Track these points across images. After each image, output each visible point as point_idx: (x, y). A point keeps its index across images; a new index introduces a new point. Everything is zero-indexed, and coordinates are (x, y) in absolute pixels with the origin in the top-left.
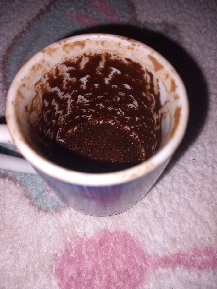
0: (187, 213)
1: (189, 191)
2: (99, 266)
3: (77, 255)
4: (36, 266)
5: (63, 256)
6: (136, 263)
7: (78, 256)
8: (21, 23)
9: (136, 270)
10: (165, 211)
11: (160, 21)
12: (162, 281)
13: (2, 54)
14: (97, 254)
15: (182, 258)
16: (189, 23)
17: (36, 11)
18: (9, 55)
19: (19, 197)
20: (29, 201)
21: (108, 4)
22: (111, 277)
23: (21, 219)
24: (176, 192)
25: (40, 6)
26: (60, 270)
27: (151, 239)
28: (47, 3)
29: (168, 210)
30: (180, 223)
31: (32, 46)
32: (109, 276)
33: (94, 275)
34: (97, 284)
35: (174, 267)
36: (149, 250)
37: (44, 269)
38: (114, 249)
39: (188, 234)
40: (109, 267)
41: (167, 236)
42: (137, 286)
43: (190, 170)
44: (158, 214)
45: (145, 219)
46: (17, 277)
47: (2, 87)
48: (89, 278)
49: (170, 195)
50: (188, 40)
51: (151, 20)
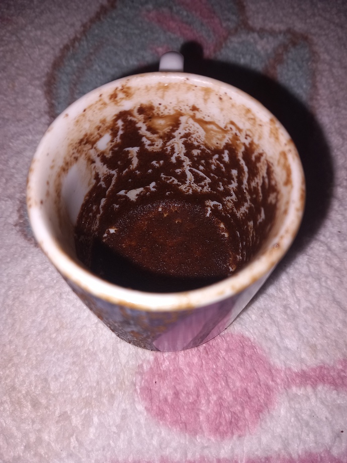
0: (332, 310)
1: (334, 276)
2: (204, 383)
3: (171, 368)
4: (112, 383)
5: (151, 368)
6: (259, 380)
7: (174, 370)
9: (259, 389)
10: (299, 306)
11: (283, 27)
12: (297, 406)
13: (46, 71)
14: (202, 366)
15: (326, 372)
16: (327, 32)
17: (94, 8)
18: (56, 73)
21: (204, 0)
22: (223, 400)
24: (315, 279)
25: (100, 1)
26: (148, 389)
27: (280, 345)
29: (305, 304)
30: (321, 323)
31: (91, 60)
32: (220, 398)
34: (203, 408)
35: (314, 386)
36: (277, 361)
37: (124, 386)
38: (227, 359)
39: (333, 338)
40: (219, 385)
41: (303, 341)
42: (261, 411)
43: (334, 247)
44: (289, 309)
45: (270, 316)
46: (83, 399)
48: (191, 401)
49: (306, 282)
50: (325, 56)
51: (269, 25)
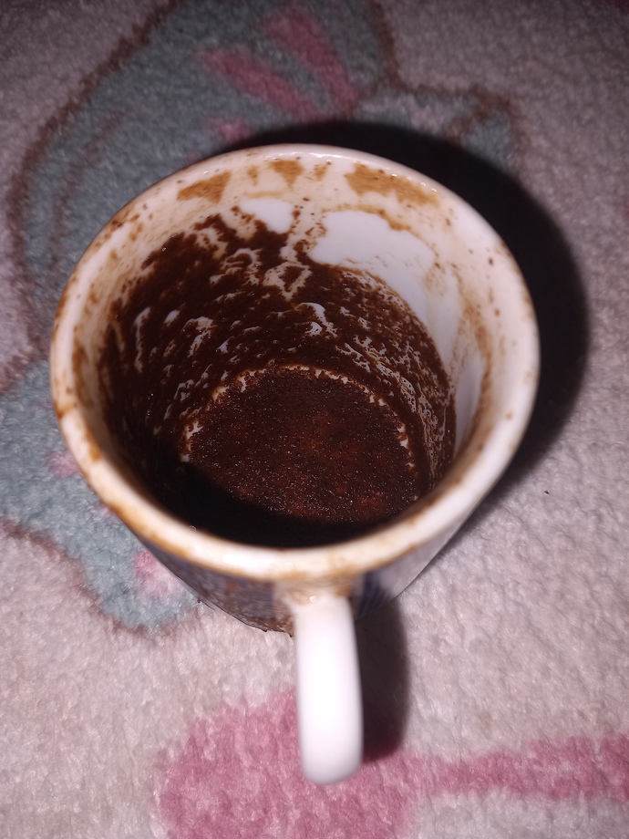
0: (523, 644)
1: (531, 581)
2: (279, 785)
3: (220, 756)
4: (109, 785)
5: (183, 757)
7: (225, 759)
8: (64, 80)
9: (381, 797)
10: (463, 637)
11: (464, 84)
12: (449, 830)
13: (11, 172)
14: (276, 752)
15: (505, 765)
16: (547, 91)
17: (107, 45)
18: (30, 175)
19: (61, 592)
20: (89, 603)
21: (316, 29)
22: (312, 819)
23: (67, 652)
24: (495, 585)
25: (120, 30)
26: (175, 795)
27: (424, 712)
28: (140, 21)
29: (472, 634)
30: (502, 671)
31: (96, 150)
32: (307, 814)
33: (266, 811)
34: (274, 834)
35: (482, 792)
36: (416, 743)
37: (131, 791)
39: (523, 700)
41: (466, 705)
43: (535, 522)
44: (443, 643)
46: (56, 815)
47: (11, 270)
48: (253, 819)
49: (478, 591)
50: (540, 142)
51: (437, 79)
